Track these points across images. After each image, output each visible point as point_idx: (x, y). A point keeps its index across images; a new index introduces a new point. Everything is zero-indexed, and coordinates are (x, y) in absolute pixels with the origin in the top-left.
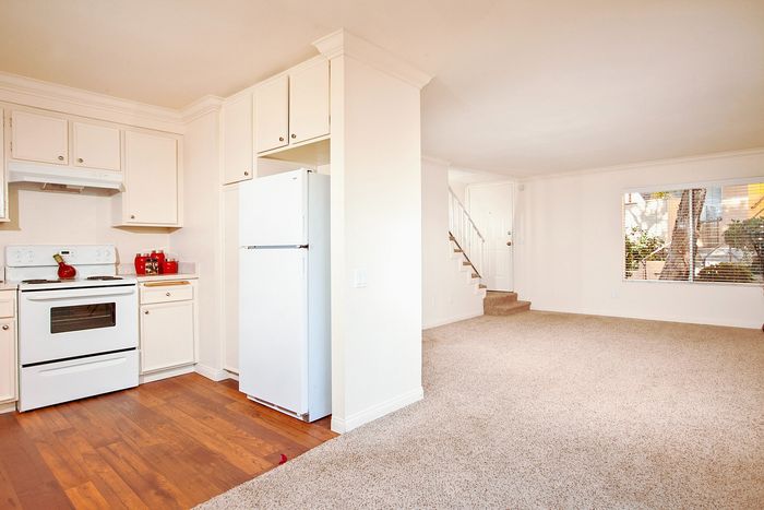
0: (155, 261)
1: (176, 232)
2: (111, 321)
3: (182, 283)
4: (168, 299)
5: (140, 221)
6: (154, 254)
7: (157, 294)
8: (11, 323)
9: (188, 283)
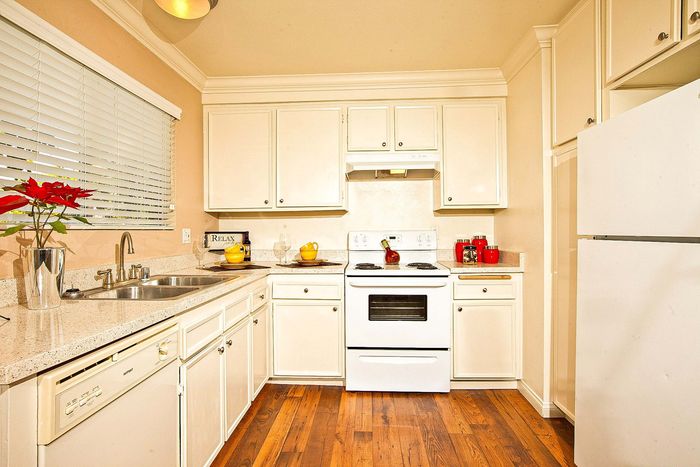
0: (474, 248)
1: (500, 213)
2: (422, 315)
3: (503, 277)
4: (485, 296)
5: (460, 202)
6: (476, 240)
7: (472, 289)
8: (339, 305)
9: (510, 278)
